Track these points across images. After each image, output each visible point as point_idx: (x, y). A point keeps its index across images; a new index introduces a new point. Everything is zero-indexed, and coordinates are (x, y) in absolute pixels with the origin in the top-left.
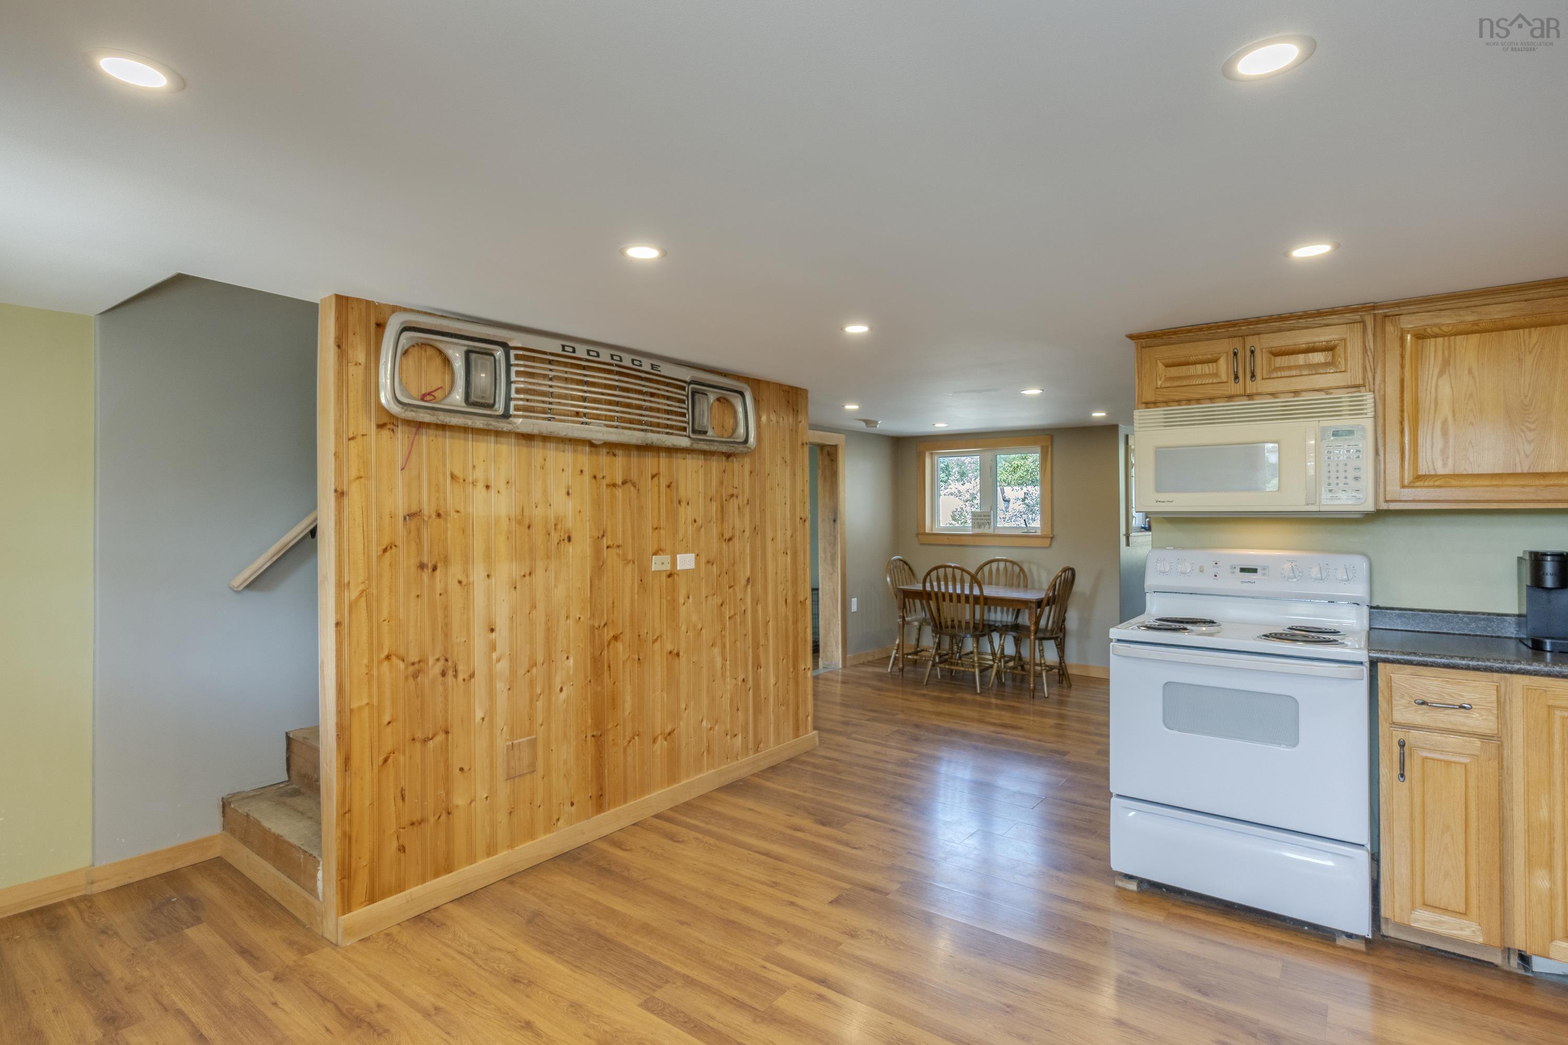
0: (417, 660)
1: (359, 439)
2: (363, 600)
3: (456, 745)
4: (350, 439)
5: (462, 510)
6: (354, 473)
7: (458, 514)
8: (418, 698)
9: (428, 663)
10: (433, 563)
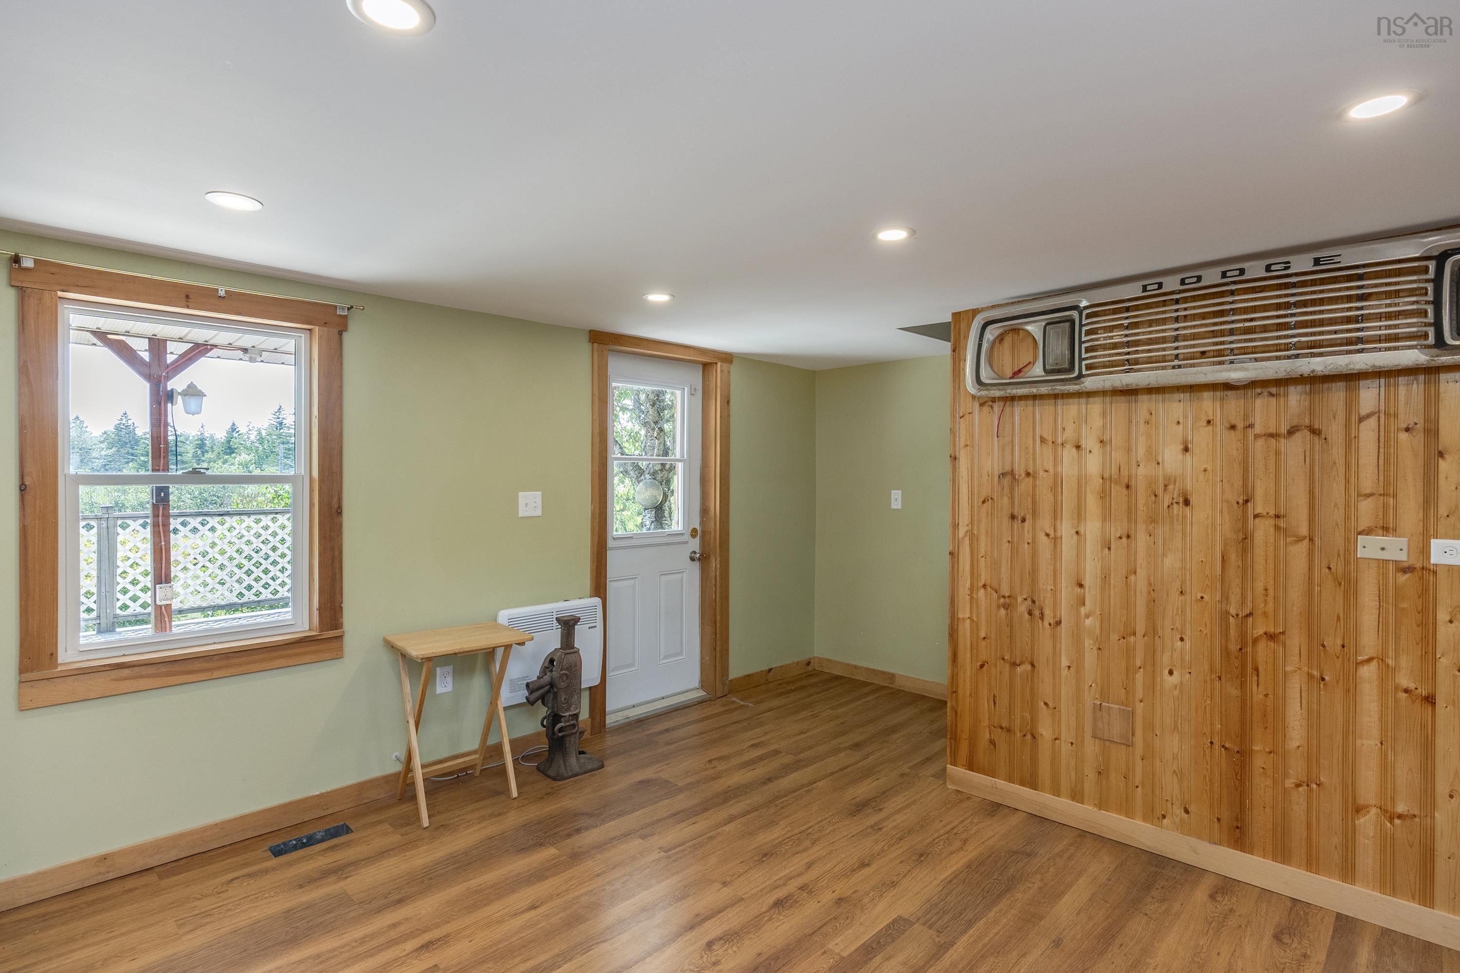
0: (1007, 595)
1: (967, 416)
2: (967, 538)
3: (1041, 681)
4: (961, 418)
5: (1051, 470)
6: (962, 443)
7: (1046, 473)
8: (1008, 626)
9: (1017, 600)
10: (1022, 515)
